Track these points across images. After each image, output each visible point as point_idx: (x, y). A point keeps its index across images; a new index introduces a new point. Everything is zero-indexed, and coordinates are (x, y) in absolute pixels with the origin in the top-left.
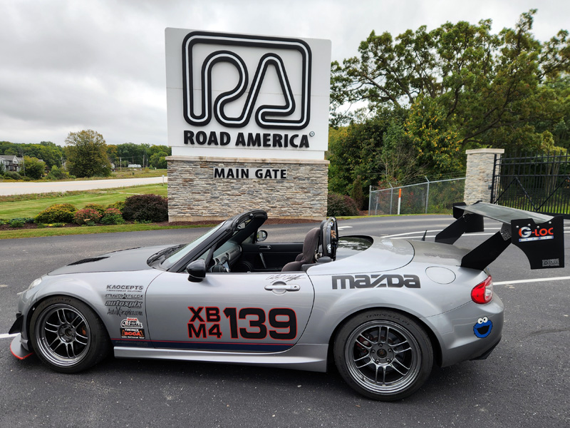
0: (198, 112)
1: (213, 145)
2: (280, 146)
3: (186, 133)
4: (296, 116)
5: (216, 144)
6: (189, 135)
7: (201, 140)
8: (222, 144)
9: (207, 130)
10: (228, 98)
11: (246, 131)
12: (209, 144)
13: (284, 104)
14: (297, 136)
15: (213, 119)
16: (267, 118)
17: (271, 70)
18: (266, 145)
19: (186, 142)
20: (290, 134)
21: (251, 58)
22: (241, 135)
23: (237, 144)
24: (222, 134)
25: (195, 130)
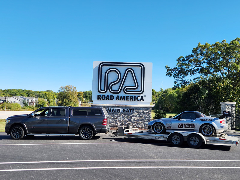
0: (103, 88)
1: (108, 100)
2: (133, 100)
4: (139, 89)
6: (99, 96)
7: (103, 98)
8: (111, 99)
9: (106, 95)
13: (134, 85)
14: (139, 97)
15: (108, 91)
16: (128, 90)
17: (130, 73)
19: (98, 99)
22: (118, 96)
23: (116, 100)
24: (111, 96)
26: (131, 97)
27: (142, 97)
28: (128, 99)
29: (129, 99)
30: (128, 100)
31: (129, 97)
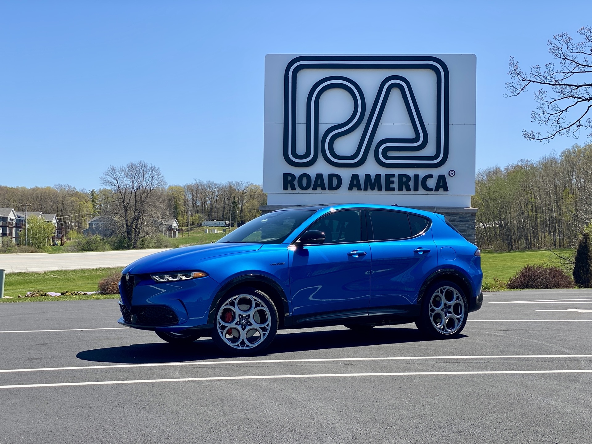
0: (301, 149)
1: (319, 190)
2: (408, 189)
3: (286, 176)
5: (324, 188)
6: (289, 179)
7: (305, 184)
8: (331, 188)
9: (312, 171)
10: (341, 132)
11: (361, 171)
12: (315, 188)
14: (431, 176)
15: (320, 159)
16: (391, 154)
17: (395, 94)
18: (388, 189)
19: (285, 188)
20: (422, 173)
22: (355, 177)
23: (350, 188)
24: (331, 176)
25: (298, 172)
26: (401, 176)
27: (442, 178)
28: (392, 186)
29: (395, 185)
30: (393, 189)
31: (396, 179)
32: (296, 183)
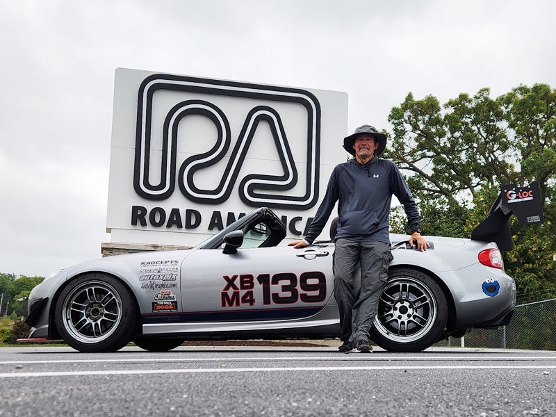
0: (155, 180)
1: (174, 228)
3: (135, 209)
4: (299, 190)
5: (180, 226)
6: (139, 212)
7: (157, 220)
8: (189, 226)
9: (168, 206)
10: (201, 162)
11: (224, 210)
12: (169, 226)
13: (281, 173)
14: (300, 219)
15: (177, 191)
16: (256, 192)
17: (263, 129)
19: (134, 223)
20: (290, 215)
21: (236, 112)
22: (217, 215)
23: (211, 228)
24: (189, 212)
25: (149, 206)
32: (147, 217)
